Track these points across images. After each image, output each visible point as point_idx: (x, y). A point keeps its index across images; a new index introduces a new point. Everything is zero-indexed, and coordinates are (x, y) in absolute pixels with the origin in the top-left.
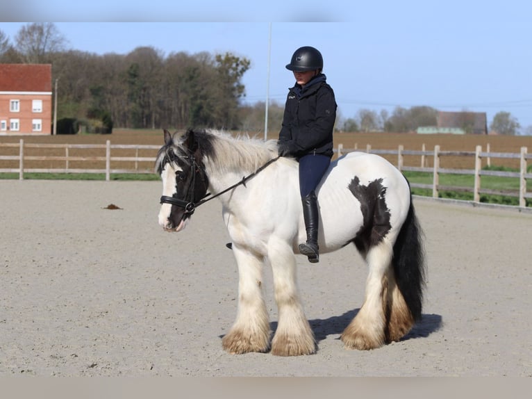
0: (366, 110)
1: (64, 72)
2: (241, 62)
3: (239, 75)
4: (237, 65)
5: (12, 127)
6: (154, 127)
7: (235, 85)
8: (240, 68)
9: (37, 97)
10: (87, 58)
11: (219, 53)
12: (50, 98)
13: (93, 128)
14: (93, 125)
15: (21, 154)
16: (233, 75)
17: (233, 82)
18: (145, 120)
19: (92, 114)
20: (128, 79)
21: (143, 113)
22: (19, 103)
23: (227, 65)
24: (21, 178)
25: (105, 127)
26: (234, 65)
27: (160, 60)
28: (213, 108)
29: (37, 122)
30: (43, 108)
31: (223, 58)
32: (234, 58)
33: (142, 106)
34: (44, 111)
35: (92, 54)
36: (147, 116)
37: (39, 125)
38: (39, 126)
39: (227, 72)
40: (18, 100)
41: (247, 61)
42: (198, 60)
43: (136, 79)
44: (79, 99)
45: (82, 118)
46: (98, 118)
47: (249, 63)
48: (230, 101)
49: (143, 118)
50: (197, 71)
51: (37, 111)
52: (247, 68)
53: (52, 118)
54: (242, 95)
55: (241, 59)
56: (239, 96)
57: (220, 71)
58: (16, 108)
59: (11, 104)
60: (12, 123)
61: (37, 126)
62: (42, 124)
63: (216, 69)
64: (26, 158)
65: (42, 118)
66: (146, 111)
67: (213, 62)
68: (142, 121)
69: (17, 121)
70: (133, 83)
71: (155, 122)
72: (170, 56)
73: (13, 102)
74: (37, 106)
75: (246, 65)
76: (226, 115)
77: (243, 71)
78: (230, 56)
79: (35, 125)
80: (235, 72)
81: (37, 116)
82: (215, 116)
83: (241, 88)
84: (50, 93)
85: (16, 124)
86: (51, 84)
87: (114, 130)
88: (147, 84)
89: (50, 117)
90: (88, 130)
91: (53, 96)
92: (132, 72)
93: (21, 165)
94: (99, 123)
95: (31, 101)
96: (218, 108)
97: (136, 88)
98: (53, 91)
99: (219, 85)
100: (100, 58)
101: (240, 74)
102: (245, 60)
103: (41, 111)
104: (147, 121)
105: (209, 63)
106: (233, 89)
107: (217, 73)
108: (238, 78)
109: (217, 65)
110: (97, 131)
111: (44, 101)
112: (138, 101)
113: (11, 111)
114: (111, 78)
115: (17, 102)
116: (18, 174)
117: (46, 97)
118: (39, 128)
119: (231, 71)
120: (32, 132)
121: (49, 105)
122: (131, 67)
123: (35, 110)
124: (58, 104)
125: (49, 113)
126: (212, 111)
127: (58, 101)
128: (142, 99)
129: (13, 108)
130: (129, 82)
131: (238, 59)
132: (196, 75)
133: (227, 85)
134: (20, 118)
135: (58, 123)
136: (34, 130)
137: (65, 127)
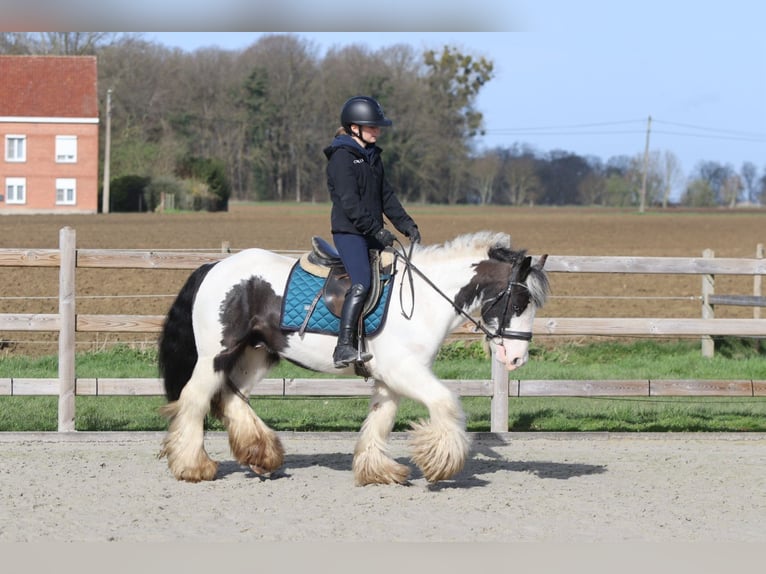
0: (711, 164)
1: (123, 77)
2: (475, 65)
3: (471, 93)
4: (467, 72)
5: (11, 197)
6: (298, 199)
7: (463, 112)
8: (472, 77)
9: (65, 130)
10: (163, 59)
11: (430, 48)
12: (94, 130)
13: (189, 199)
14: (189, 192)
15: (64, 303)
16: (459, 91)
17: (459, 107)
18: (280, 182)
19: (186, 168)
20: (246, 101)
21: (275, 171)
22: (24, 142)
23: (447, 72)
24: (65, 425)
25: (214, 196)
26: (461, 72)
27: (309, 64)
28: (419, 160)
29: (66, 184)
30: (79, 154)
31: (438, 58)
32: (460, 57)
34: (81, 159)
35: (172, 50)
36: (284, 177)
37: (70, 191)
38: (73, 195)
39: (447, 86)
40: (23, 136)
41: (488, 63)
42: (388, 61)
43: (262, 100)
44: (155, 135)
45: (163, 175)
46: (198, 176)
47: (490, 68)
48: (453, 145)
49: (276, 179)
50: (386, 85)
51: (67, 160)
52: (487, 79)
53: (101, 177)
54: (478, 132)
55: (475, 60)
56: (473, 134)
57: (431, 84)
58: (19, 155)
59: (7, 142)
60: (11, 187)
61: (65, 193)
62: (77, 188)
63: (424, 81)
64: (91, 322)
65: (77, 177)
66: (283, 166)
67: (417, 67)
68: (275, 185)
69: (22, 182)
70: (256, 109)
71: (302, 188)
72: (330, 53)
73: (11, 140)
74: (67, 147)
75: (485, 72)
76: (446, 173)
77: (479, 83)
78: (452, 53)
79: (61, 191)
80: (463, 86)
81: (65, 172)
82: (422, 174)
83: (475, 119)
84: (96, 120)
85: (20, 188)
86: (97, 101)
87: (232, 204)
88: (285, 112)
89: (95, 173)
90: (178, 203)
91: (101, 127)
92: (254, 86)
93: (64, 359)
94: (202, 189)
95: (52, 137)
96: (430, 159)
97: (262, 118)
98: (101, 115)
99: (431, 112)
100: (189, 57)
101: (471, 88)
102: (483, 62)
103: (74, 160)
104: (284, 185)
105: (410, 69)
106: (460, 121)
107: (427, 88)
108: (469, 97)
109: (425, 71)
110: (198, 204)
111: (80, 138)
112: (266, 143)
113: (7, 159)
114: (212, 99)
115: (20, 140)
116: (52, 402)
117: (85, 130)
118: (70, 198)
119: (455, 84)
120: (55, 206)
121: (93, 147)
122: (253, 77)
123: (63, 157)
125: (93, 163)
126: (417, 165)
127: (112, 139)
128: (275, 142)
129: (11, 154)
130: (250, 106)
131: (468, 60)
132: (384, 92)
133: (447, 112)
134: (27, 176)
135: (112, 186)
136: (59, 203)
137: (129, 196)
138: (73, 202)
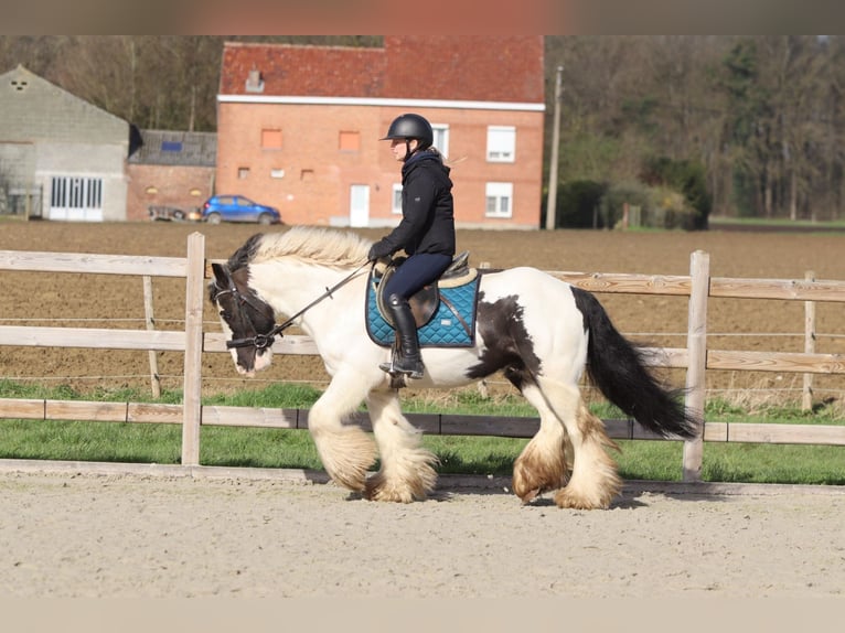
9: (500, 119)
12: (539, 120)
13: (659, 212)
14: (660, 204)
18: (768, 193)
19: (655, 172)
20: (726, 83)
21: (763, 178)
22: (446, 134)
25: (690, 210)
29: (499, 190)
30: (518, 150)
33: (763, 158)
34: (521, 158)
36: (774, 186)
37: (505, 199)
40: (445, 126)
43: (748, 82)
44: (615, 128)
45: (625, 180)
46: (671, 183)
49: (763, 189)
51: (502, 159)
53: (545, 180)
61: (498, 202)
62: (514, 196)
65: (514, 182)
66: (774, 171)
70: (740, 94)
71: (798, 204)
74: (502, 142)
79: (493, 199)
81: (498, 173)
84: (541, 107)
86: (543, 81)
87: (713, 220)
88: (778, 98)
89: (538, 176)
90: (645, 218)
91: (548, 116)
92: (738, 63)
94: (675, 200)
95: (483, 128)
97: (748, 106)
98: (548, 100)
103: (511, 159)
104: (774, 197)
110: (671, 221)
111: (520, 129)
112: (752, 141)
114: (681, 79)
115: (441, 131)
117: (527, 119)
118: (504, 208)
120: (484, 219)
121: (536, 142)
122: (737, 51)
123: (496, 154)
124: (562, 141)
125: (535, 163)
127: (562, 131)
128: (763, 139)
130: (731, 90)
135: (560, 192)
136: (489, 214)
137: (580, 208)
138: (508, 214)
